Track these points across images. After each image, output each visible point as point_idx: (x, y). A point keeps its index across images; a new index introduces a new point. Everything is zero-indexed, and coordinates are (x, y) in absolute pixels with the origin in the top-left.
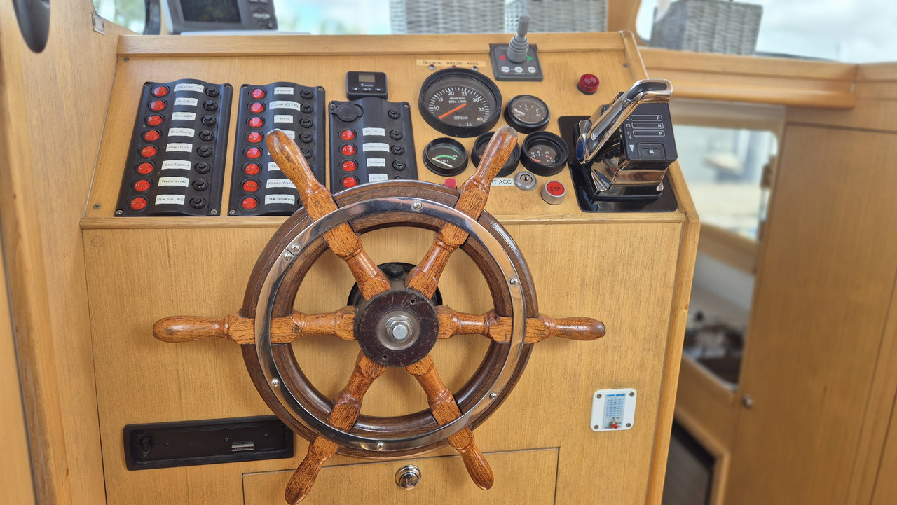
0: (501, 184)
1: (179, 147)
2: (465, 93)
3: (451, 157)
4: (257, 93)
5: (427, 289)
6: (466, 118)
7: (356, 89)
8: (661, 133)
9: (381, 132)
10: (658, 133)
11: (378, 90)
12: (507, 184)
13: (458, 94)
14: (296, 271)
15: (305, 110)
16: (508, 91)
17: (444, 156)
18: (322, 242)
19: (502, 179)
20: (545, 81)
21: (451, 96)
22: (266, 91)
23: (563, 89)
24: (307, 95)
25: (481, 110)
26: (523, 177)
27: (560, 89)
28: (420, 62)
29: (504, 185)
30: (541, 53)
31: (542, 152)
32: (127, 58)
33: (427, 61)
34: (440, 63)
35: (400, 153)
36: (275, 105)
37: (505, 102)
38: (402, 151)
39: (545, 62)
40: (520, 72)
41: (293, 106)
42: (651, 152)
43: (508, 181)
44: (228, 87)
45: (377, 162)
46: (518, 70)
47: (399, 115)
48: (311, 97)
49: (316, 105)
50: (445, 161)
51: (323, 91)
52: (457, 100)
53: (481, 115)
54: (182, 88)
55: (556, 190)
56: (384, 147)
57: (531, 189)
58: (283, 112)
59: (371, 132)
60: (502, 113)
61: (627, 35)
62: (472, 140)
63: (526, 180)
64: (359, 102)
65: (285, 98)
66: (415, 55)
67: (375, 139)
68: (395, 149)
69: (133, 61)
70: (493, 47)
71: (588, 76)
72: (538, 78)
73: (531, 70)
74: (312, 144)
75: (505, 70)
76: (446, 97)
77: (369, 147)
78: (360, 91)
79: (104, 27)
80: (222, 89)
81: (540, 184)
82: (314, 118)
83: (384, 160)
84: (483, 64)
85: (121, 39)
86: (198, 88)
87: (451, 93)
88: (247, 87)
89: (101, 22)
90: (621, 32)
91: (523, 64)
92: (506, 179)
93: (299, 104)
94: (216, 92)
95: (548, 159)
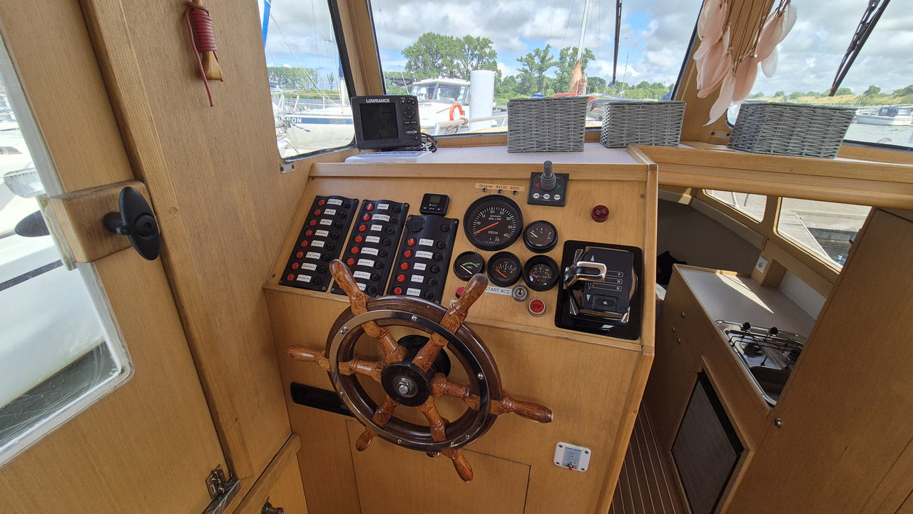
0: (501, 293)
1: (318, 243)
2: (502, 213)
3: (476, 265)
4: (370, 206)
5: (423, 366)
6: (497, 233)
7: (425, 208)
8: (618, 288)
9: (430, 243)
10: (615, 288)
11: (439, 209)
12: (506, 294)
13: (497, 213)
14: (348, 340)
15: (392, 221)
16: (533, 214)
17: (472, 263)
18: (360, 328)
19: (504, 289)
20: (566, 206)
21: (491, 214)
22: (374, 205)
23: (579, 214)
24: (396, 209)
25: (510, 227)
26: (518, 291)
27: (576, 215)
28: (478, 185)
29: (503, 294)
30: (570, 180)
31: (543, 269)
32: (313, 178)
33: (483, 184)
34: (491, 187)
35: (439, 260)
36: (376, 217)
37: (526, 224)
38: (440, 258)
39: (572, 189)
40: (548, 198)
41: (386, 218)
42: (605, 303)
43: (508, 291)
44: (357, 201)
45: (420, 267)
46: (546, 197)
47: (447, 230)
48: (399, 211)
49: (399, 217)
50: (470, 267)
51: (407, 207)
52: (495, 218)
53: (509, 231)
54: (331, 202)
55: (537, 307)
56: (429, 255)
57: (523, 300)
58: (378, 222)
59: (423, 242)
60: (522, 233)
61: (653, 168)
62: (491, 254)
63: (520, 293)
64: (425, 218)
65: (382, 212)
66: (476, 179)
67: (425, 248)
68: (436, 257)
69: (316, 180)
70: (534, 175)
71: (600, 208)
72: (561, 204)
73: (557, 198)
74: (388, 247)
75: (536, 196)
76: (488, 214)
77: (419, 254)
78: (427, 209)
79: (293, 167)
80: (352, 203)
81: (531, 297)
82: (396, 228)
83: (425, 265)
84: (523, 189)
85: (313, 166)
86: (339, 202)
87: (492, 212)
88: (366, 202)
89: (290, 165)
90: (649, 164)
91: (552, 192)
92: (507, 289)
93: (389, 217)
94: (348, 204)
95: (546, 275)
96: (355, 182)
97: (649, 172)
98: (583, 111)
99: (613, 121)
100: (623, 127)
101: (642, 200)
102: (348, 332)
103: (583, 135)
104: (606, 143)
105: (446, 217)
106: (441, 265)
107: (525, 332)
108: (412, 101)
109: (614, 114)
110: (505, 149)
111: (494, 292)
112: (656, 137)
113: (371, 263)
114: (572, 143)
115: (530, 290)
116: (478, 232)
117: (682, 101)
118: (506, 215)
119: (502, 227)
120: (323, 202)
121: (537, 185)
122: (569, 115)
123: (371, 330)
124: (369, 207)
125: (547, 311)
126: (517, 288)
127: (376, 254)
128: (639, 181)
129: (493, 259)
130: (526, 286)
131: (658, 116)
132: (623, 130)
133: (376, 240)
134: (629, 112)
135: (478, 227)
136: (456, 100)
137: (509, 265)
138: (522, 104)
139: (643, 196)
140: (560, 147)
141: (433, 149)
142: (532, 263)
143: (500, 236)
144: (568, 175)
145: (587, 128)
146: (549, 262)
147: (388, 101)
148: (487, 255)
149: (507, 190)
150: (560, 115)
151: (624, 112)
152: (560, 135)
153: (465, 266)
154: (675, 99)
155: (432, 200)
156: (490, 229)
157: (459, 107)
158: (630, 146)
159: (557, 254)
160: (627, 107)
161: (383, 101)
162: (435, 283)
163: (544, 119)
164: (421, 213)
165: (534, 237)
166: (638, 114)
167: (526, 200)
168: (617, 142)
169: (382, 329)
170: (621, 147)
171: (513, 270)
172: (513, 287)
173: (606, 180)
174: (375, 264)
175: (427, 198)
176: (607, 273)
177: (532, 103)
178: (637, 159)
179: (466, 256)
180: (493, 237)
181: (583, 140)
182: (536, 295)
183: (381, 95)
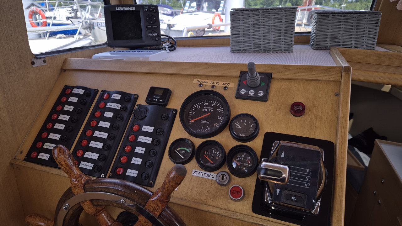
0: (207, 177)
1: (59, 126)
2: (214, 105)
3: (187, 150)
6: (208, 123)
7: (150, 99)
8: (306, 185)
9: (150, 129)
10: (304, 185)
11: (161, 101)
12: (211, 178)
13: (210, 105)
14: (70, 215)
15: (123, 109)
16: (239, 107)
17: (184, 148)
18: (79, 206)
19: (209, 173)
20: (269, 102)
21: (205, 106)
22: (110, 94)
23: (279, 109)
24: (127, 99)
25: (219, 118)
26: (222, 176)
27: (277, 109)
28: (195, 81)
29: (209, 178)
30: (273, 79)
31: (245, 157)
32: (65, 70)
33: (200, 80)
34: (207, 82)
35: (157, 145)
36: (110, 105)
37: (232, 116)
38: (159, 143)
39: (275, 87)
40: (253, 94)
41: (117, 106)
42: (294, 198)
43: (213, 176)
44: (96, 91)
45: (140, 150)
46: (252, 93)
47: (167, 118)
48: (129, 100)
49: (129, 106)
50: (183, 152)
51: (137, 97)
52: (208, 109)
53: (218, 121)
54: (75, 91)
55: (236, 193)
56: (148, 140)
57: (225, 185)
58: (110, 110)
59: (146, 128)
60: (228, 124)
61: (347, 69)
62: (201, 141)
63: (223, 179)
64: (150, 107)
65: (115, 101)
66: (194, 76)
67: (147, 134)
68: (155, 142)
69: (67, 72)
70: (243, 73)
71: (297, 104)
72: (264, 99)
73: (261, 93)
74: (117, 131)
75: (243, 92)
76: (202, 106)
77: (141, 139)
78: (152, 100)
79: (45, 61)
80: (92, 93)
81: (232, 183)
82: (125, 115)
83: (144, 149)
84: (233, 85)
85: (65, 61)
86: (81, 92)
87: (206, 104)
88: (104, 92)
89: (42, 60)
90: (343, 66)
91: (256, 88)
92: (212, 173)
93: (120, 106)
94: (89, 93)
95: (247, 163)
96: (97, 75)
97: (343, 73)
98: (293, 19)
99: (319, 27)
100: (327, 32)
101: (336, 98)
102: (69, 208)
103: (293, 39)
104: (313, 45)
105: (166, 107)
106: (158, 149)
107: (225, 216)
108: (153, 10)
109: (319, 21)
110: (228, 49)
111: (201, 176)
112: (356, 41)
113: (100, 145)
114: (283, 46)
115: (232, 176)
116: (193, 121)
117: (379, 11)
118: (217, 107)
119: (213, 118)
120: (69, 91)
121: (244, 82)
122: (281, 22)
123: (88, 208)
124: (106, 96)
125: (246, 196)
126: (220, 174)
127: (106, 137)
128: (335, 81)
129: (202, 145)
130: (229, 172)
131: (357, 23)
132: (327, 35)
133: (107, 125)
134: (332, 20)
135: (193, 117)
136: (217, 11)
137: (216, 151)
138: (242, 13)
139: (337, 95)
140: (274, 48)
141: (172, 48)
142: (235, 151)
143: (211, 125)
144: (271, 74)
145: (296, 33)
146: (249, 151)
147: (134, 9)
148: (198, 142)
149: (219, 86)
150: (273, 22)
151: (328, 20)
152: (273, 39)
153: (179, 151)
154: (373, 9)
155: (157, 92)
156: (202, 119)
157: (219, 16)
158: (332, 48)
159: (257, 144)
160: (331, 16)
161: (130, 9)
162: (151, 165)
163: (260, 25)
164: (147, 103)
165: (239, 128)
166: (341, 22)
167: (234, 94)
168: (322, 44)
169: (98, 208)
170: (325, 48)
171: (219, 156)
172: (217, 172)
173: (305, 80)
174: (103, 146)
175: (153, 90)
176: (290, 175)
177: (250, 12)
178: (335, 61)
179: (180, 142)
180: (205, 126)
181: (293, 42)
182: (237, 181)
183: (132, 4)
